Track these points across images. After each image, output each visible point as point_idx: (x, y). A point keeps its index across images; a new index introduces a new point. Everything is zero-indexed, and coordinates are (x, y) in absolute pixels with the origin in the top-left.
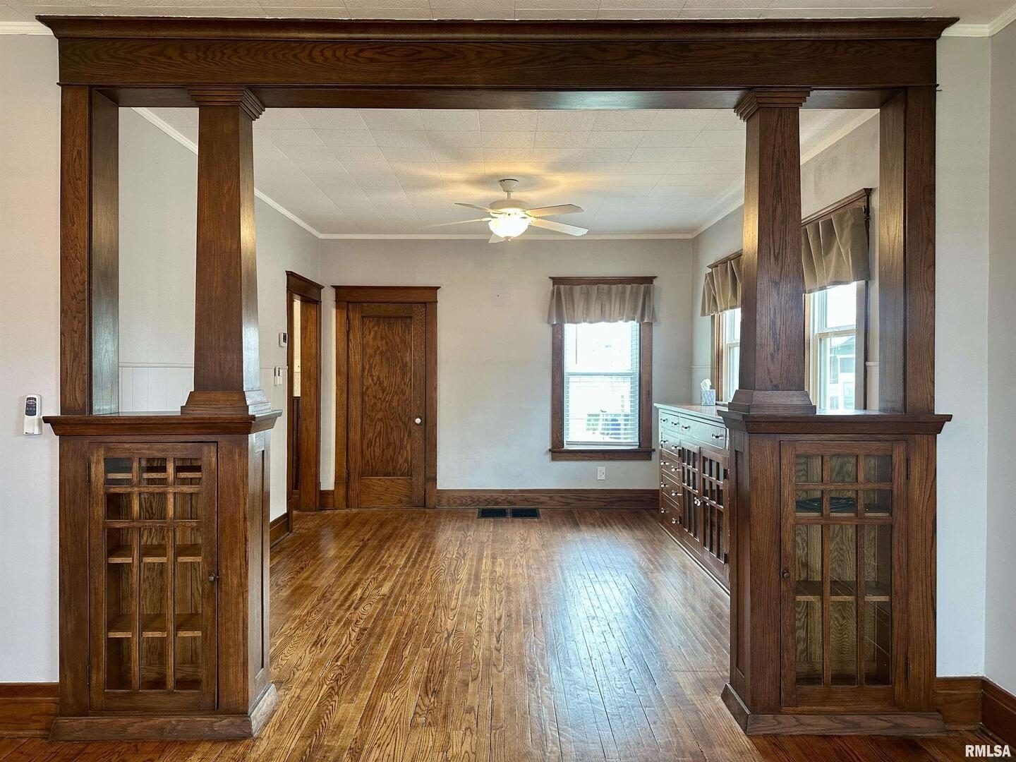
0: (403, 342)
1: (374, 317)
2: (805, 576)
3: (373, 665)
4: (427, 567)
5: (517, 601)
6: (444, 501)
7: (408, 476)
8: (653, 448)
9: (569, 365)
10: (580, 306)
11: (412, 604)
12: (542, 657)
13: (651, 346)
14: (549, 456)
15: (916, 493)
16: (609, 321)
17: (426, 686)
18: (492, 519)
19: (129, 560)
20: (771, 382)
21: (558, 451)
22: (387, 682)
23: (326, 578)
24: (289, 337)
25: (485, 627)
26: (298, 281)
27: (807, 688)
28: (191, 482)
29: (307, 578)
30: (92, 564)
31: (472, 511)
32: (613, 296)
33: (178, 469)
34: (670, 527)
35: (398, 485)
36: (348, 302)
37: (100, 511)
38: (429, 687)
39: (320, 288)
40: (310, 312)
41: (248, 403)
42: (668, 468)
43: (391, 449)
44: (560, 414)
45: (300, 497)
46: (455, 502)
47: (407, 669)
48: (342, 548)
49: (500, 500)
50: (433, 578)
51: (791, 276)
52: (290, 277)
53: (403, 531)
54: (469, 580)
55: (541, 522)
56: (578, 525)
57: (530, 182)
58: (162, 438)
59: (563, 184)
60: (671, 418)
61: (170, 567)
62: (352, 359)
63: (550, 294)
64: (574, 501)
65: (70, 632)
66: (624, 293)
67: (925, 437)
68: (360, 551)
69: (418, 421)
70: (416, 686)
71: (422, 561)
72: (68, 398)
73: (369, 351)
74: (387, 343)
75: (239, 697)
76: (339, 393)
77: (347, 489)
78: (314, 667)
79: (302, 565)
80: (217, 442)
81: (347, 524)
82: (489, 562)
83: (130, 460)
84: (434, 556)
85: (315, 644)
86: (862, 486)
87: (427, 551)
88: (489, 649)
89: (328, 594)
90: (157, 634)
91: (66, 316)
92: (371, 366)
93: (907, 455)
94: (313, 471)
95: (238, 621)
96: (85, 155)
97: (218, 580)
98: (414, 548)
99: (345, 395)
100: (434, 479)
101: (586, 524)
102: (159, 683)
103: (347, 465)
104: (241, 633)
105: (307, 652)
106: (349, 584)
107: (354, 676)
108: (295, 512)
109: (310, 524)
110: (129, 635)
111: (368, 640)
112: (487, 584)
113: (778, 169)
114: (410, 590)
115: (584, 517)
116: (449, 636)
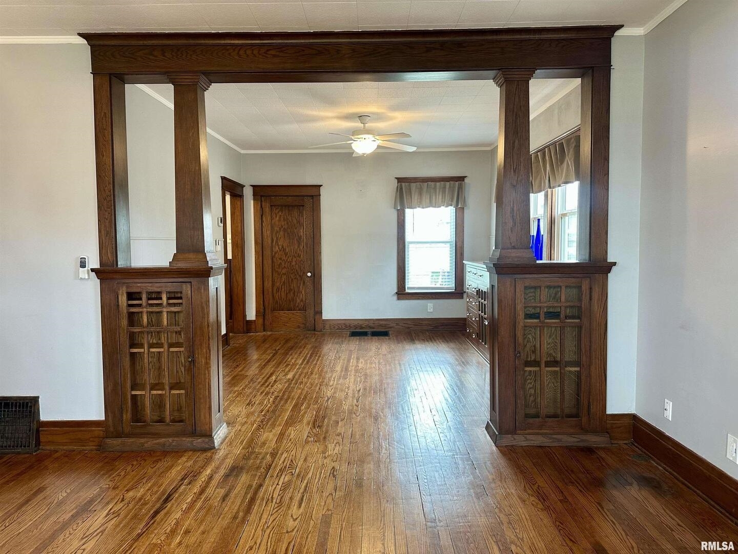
0: (299, 222)
1: (279, 206)
2: (534, 358)
3: (283, 414)
4: (316, 364)
5: (371, 381)
6: (327, 327)
7: (303, 310)
8: (464, 290)
9: (409, 236)
10: (415, 197)
11: (306, 383)
12: (383, 409)
13: (463, 223)
14: (395, 297)
15: (596, 307)
16: (435, 207)
17: (314, 424)
18: (358, 338)
19: (142, 350)
20: (511, 244)
21: (402, 293)
22: (290, 422)
23: (253, 370)
24: (224, 220)
25: (350, 394)
26: (228, 182)
27: (531, 420)
28: (175, 305)
29: (241, 371)
30: (121, 352)
31: (345, 333)
32: (438, 190)
33: (169, 298)
34: (472, 340)
35: (297, 316)
36: (261, 196)
37: (124, 322)
38: (316, 423)
39: (242, 186)
40: (237, 203)
41: (208, 259)
42: (471, 302)
43: (292, 293)
44: (403, 269)
45: (234, 325)
46: (334, 328)
47: (303, 416)
48: (262, 354)
49: (363, 326)
50: (320, 369)
51: (523, 181)
52: (224, 181)
53: (300, 344)
54: (342, 371)
55: (390, 339)
56: (414, 340)
57: (379, 117)
58: (159, 280)
59: (399, 119)
60: (474, 271)
61: (166, 354)
62: (265, 234)
63: (395, 190)
64: (412, 326)
65: (110, 391)
66: (445, 187)
67: (601, 275)
68: (273, 356)
69: (309, 274)
70: (308, 424)
71: (313, 361)
72: (104, 258)
73: (276, 229)
74: (288, 223)
75: (207, 427)
76: (257, 257)
77: (264, 319)
78: (248, 416)
79: (238, 364)
80: (191, 282)
81: (264, 341)
82: (355, 361)
83: (140, 293)
84: (320, 358)
85: (248, 404)
86: (564, 304)
87: (316, 356)
88: (352, 406)
89: (254, 379)
90: (160, 392)
91: (101, 210)
92: (277, 238)
93: (590, 286)
94: (241, 307)
95: (205, 385)
96: (109, 115)
97: (193, 361)
98: (307, 354)
99: (261, 258)
100: (320, 313)
101: (419, 340)
102: (161, 421)
103: (263, 303)
104: (207, 390)
105: (244, 408)
106: (267, 374)
107: (272, 420)
108: (231, 334)
109: (241, 341)
110: (143, 393)
111: (279, 402)
112: (353, 372)
113: (516, 118)
114: (305, 376)
115: (418, 336)
116: (328, 399)
